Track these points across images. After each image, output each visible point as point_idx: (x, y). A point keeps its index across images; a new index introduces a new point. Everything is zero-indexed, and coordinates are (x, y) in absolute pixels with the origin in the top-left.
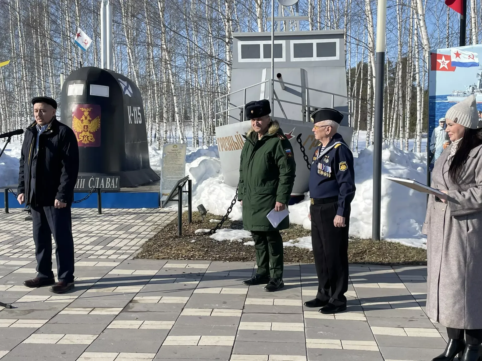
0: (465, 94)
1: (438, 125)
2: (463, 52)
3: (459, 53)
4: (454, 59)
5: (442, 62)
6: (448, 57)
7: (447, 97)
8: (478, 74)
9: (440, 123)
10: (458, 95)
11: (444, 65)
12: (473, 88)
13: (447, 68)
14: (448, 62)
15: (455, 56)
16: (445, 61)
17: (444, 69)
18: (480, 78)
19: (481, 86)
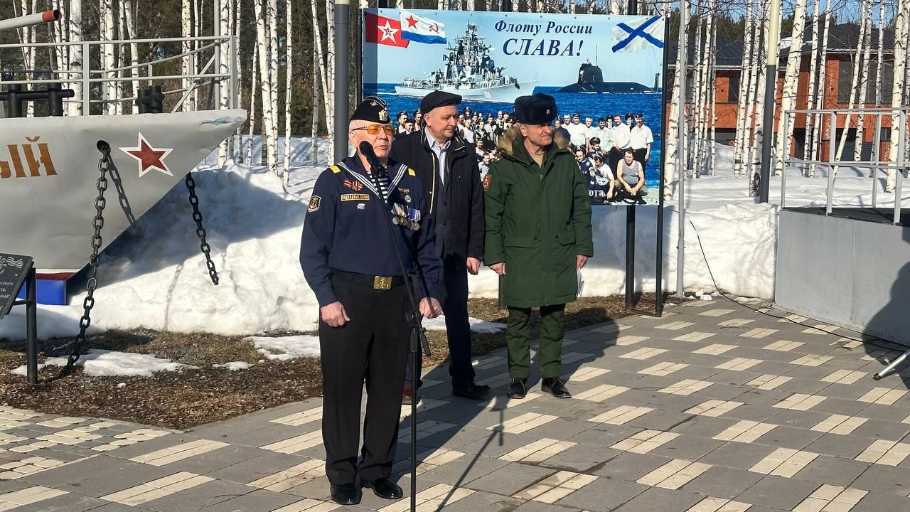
0: (426, 84)
2: (420, 19)
3: (414, 19)
4: (405, 27)
5: (386, 31)
6: (396, 24)
7: (396, 87)
8: (446, 57)
10: (413, 86)
11: (388, 36)
12: (438, 76)
13: (394, 41)
14: (395, 31)
15: (408, 23)
16: (390, 29)
17: (388, 42)
18: (447, 61)
19: (449, 74)
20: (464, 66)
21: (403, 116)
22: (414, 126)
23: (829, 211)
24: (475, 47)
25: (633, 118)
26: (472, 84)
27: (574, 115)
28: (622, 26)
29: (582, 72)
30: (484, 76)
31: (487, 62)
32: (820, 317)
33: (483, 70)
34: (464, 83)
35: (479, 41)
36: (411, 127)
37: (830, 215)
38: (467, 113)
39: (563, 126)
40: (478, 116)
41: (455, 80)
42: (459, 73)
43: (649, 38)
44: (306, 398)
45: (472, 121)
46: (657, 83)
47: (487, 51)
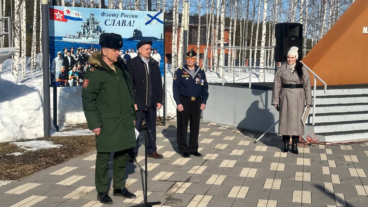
0: (75, 37)
1: (57, 56)
2: (72, 10)
3: (69, 11)
4: (66, 14)
5: (58, 15)
6: (62, 12)
7: (63, 38)
8: (82, 26)
9: (58, 55)
10: (70, 38)
11: (59, 17)
12: (79, 34)
13: (61, 19)
14: (62, 15)
15: (67, 12)
16: (60, 14)
17: (59, 20)
18: (83, 28)
19: (84, 33)
20: (90, 30)
21: (66, 50)
22: (70, 54)
23: (223, 84)
24: (94, 22)
25: (153, 51)
26: (93, 37)
27: (132, 49)
28: (148, 15)
29: (134, 33)
30: (98, 34)
31: (99, 28)
32: (222, 123)
33: (97, 31)
34: (90, 36)
35: (95, 20)
36: (69, 54)
37: (223, 85)
38: (92, 48)
39: (128, 53)
40: (96, 50)
41: (86, 35)
42: (88, 33)
43: (158, 20)
44: (56, 164)
45: (94, 52)
46: (161, 37)
47: (98, 24)
